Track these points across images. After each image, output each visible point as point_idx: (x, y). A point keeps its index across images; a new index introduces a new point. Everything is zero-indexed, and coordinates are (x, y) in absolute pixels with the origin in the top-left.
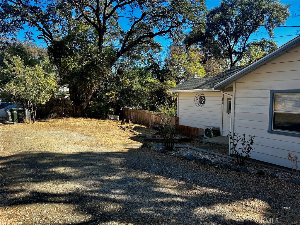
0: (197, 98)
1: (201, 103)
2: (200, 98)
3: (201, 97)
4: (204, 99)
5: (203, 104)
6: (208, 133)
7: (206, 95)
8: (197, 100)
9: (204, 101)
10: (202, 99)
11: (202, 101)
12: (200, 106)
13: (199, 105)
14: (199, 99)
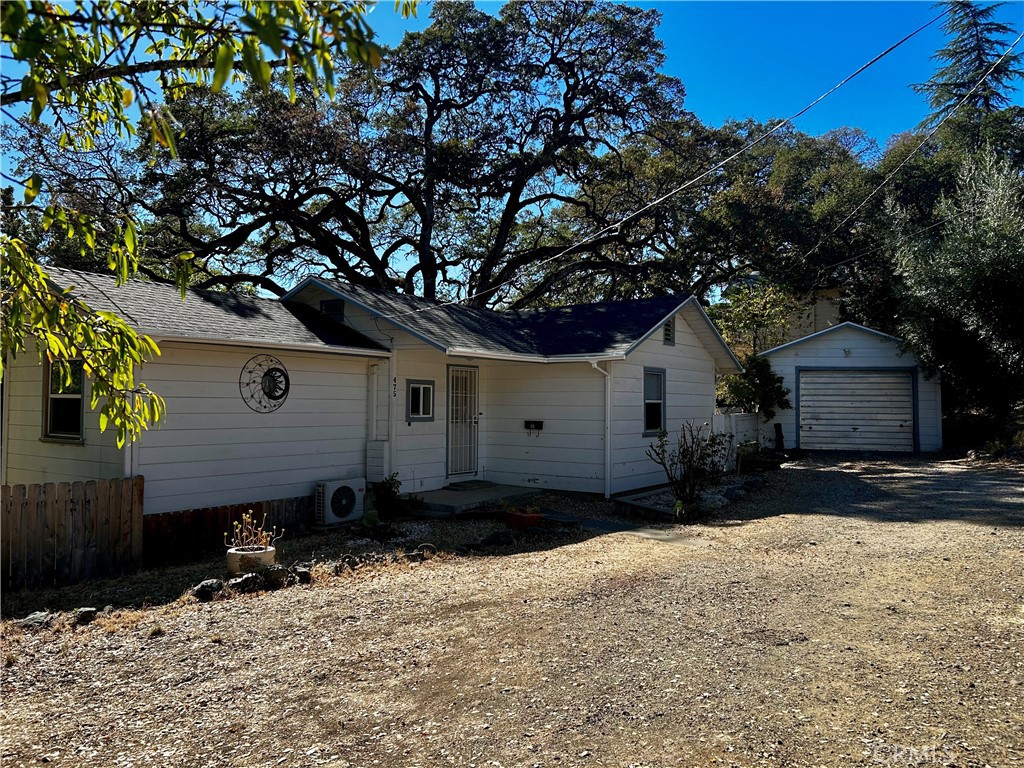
0: (253, 375)
1: (270, 395)
2: (266, 374)
3: (269, 374)
4: (282, 379)
5: (281, 400)
6: (344, 502)
7: (289, 365)
8: (252, 386)
9: (283, 387)
10: (274, 379)
11: (275, 387)
12: (266, 410)
13: (264, 404)
14: (259, 380)
